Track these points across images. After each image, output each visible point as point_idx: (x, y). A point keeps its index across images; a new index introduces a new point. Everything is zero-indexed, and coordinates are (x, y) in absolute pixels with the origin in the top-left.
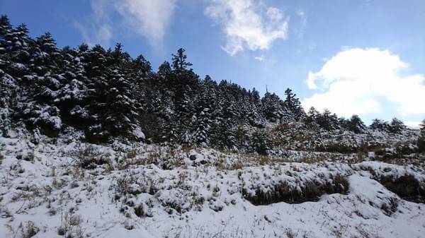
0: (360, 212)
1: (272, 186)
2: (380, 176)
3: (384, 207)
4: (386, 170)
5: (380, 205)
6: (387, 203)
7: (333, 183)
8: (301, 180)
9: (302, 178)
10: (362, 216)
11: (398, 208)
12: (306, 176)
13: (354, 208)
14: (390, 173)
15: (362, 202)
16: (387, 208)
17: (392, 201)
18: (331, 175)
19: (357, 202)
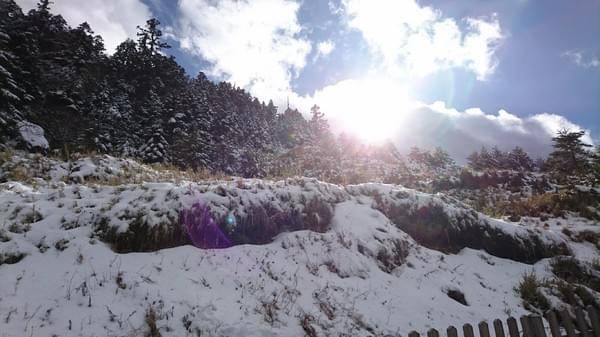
0: (336, 263)
1: (173, 214)
2: (388, 205)
3: (382, 257)
4: (400, 195)
5: (376, 253)
6: (390, 248)
7: (304, 212)
8: (241, 203)
9: (244, 200)
10: (337, 271)
11: (408, 258)
12: (252, 197)
13: (326, 257)
14: (405, 201)
15: (345, 245)
16: (389, 257)
17: (398, 246)
18: (303, 197)
19: (335, 245)
